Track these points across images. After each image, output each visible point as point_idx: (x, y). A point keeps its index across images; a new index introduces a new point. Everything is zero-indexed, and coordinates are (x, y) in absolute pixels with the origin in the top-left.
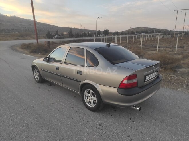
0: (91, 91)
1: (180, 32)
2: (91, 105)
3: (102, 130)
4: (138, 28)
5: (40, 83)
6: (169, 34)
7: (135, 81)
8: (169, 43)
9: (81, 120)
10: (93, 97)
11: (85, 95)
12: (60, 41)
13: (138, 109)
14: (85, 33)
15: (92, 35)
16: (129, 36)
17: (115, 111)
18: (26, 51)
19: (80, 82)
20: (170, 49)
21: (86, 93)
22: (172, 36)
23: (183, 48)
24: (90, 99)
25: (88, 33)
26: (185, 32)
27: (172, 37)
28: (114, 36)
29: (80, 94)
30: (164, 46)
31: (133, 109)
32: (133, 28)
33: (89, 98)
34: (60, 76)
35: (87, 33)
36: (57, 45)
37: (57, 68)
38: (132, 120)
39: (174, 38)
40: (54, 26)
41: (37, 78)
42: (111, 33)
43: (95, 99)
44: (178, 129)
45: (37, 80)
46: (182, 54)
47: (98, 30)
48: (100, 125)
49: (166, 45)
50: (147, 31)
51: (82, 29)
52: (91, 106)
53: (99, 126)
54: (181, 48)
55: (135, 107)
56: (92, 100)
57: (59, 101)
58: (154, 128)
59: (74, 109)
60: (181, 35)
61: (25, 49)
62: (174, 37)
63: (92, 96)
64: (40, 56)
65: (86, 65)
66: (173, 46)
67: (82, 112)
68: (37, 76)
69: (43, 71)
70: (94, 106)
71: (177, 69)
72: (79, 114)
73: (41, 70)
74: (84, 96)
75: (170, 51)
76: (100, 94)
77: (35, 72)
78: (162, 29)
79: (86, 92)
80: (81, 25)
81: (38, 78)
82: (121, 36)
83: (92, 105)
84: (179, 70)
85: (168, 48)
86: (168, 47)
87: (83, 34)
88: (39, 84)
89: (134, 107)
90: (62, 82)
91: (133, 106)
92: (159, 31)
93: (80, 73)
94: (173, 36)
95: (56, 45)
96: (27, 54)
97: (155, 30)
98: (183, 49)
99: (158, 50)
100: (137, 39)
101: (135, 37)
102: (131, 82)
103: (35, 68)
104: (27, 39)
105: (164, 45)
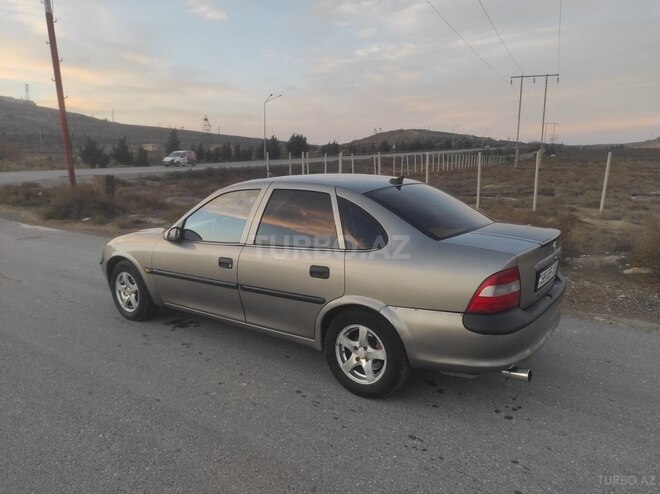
0: (363, 330)
1: (528, 144)
2: (365, 379)
3: (425, 450)
4: (401, 131)
5: (141, 321)
6: (499, 152)
7: (514, 287)
8: (506, 181)
9: (344, 427)
10: (370, 349)
11: (340, 345)
12: (140, 174)
13: (526, 375)
14: (224, 146)
15: (251, 155)
16: (383, 156)
17: (440, 391)
18: (24, 213)
19: (322, 302)
20: (514, 199)
21: (343, 340)
22: (508, 159)
23: (553, 195)
24: (358, 359)
25: (237, 147)
26: (546, 146)
27: (510, 160)
28: (333, 159)
29: (318, 347)
30: (493, 189)
31: (508, 378)
32: (384, 131)
33: (354, 356)
34: (236, 287)
35: (233, 148)
36: (130, 188)
37: (225, 263)
38: (503, 414)
39: (516, 165)
40: (105, 121)
41: (129, 304)
42: (314, 148)
43: (381, 354)
44: (642, 428)
45: (127, 310)
46: (555, 214)
47: (269, 138)
48: (412, 437)
49: (499, 186)
50: (430, 142)
51: (211, 132)
52: (365, 382)
53: (410, 442)
54: (545, 194)
55: (515, 369)
56: (367, 361)
57: (241, 374)
58: (578, 432)
59: (304, 396)
60: (535, 155)
61: (16, 204)
62: (516, 160)
63: (365, 348)
64: (88, 227)
65: (342, 246)
66: (520, 190)
67: (337, 404)
68: (127, 294)
69: (156, 276)
70: (377, 379)
71: (568, 259)
72: (330, 411)
73: (152, 273)
74: (337, 348)
75: (515, 206)
76: (402, 337)
77: (118, 284)
78: (474, 137)
79: (345, 334)
80: (206, 120)
81: (135, 304)
82: (352, 158)
83: (367, 379)
84: (576, 260)
85: (507, 195)
86: (505, 191)
87: (217, 150)
88: (138, 324)
89: (510, 371)
90: (244, 308)
91: (506, 368)
92: (467, 143)
93: (320, 272)
94: (514, 158)
95: (126, 188)
96: (31, 222)
97: (455, 140)
98: (552, 198)
99: (481, 203)
100: (405, 167)
101: (398, 160)
102: (504, 291)
103: (123, 265)
104: (9, 170)
105: (491, 186)
